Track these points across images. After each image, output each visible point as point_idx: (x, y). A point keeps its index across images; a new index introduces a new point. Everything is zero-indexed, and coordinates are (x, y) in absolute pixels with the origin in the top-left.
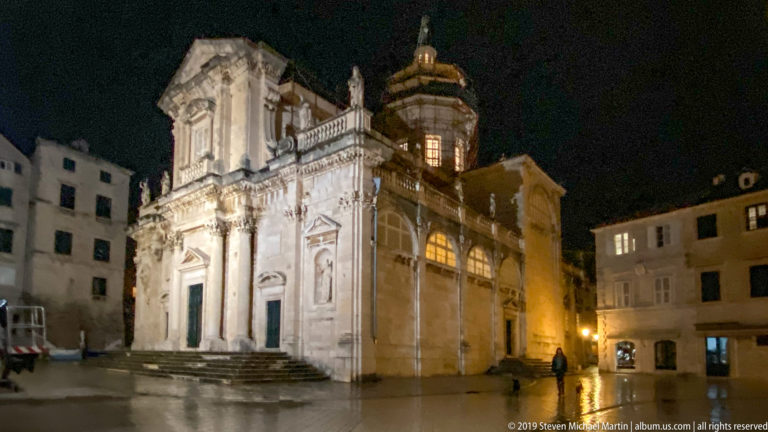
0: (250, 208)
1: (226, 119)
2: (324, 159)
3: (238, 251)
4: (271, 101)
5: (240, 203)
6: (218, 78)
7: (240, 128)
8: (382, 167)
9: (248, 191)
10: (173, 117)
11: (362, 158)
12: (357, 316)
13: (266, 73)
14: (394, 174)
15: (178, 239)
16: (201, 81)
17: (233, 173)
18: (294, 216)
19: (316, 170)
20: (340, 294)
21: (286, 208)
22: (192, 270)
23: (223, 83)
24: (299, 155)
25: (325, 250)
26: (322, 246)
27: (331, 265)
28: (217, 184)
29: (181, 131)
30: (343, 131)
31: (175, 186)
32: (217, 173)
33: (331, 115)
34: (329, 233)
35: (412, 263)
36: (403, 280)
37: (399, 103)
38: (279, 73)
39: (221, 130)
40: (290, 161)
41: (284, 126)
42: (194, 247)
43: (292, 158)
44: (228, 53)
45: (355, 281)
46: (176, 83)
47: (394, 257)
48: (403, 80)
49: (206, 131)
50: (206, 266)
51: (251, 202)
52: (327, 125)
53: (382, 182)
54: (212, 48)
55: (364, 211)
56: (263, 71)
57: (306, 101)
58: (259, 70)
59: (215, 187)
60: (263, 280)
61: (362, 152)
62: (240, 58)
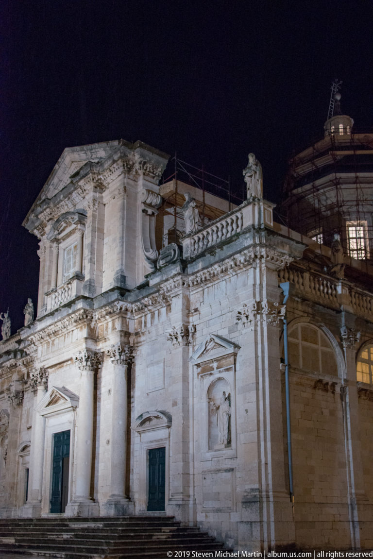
0: (126, 334)
1: (99, 231)
2: (216, 266)
3: (112, 387)
4: (150, 205)
5: (114, 328)
6: (90, 187)
7: (114, 240)
8: (291, 268)
9: (123, 314)
10: (39, 236)
11: (263, 260)
12: (266, 464)
13: (144, 174)
14: (307, 275)
15: (41, 377)
16: (71, 193)
17: (106, 292)
18: (180, 339)
19: (206, 280)
20: (242, 437)
21: (170, 331)
22: (58, 413)
23: (95, 192)
24: (185, 264)
25: (219, 379)
26: (217, 375)
27: (228, 398)
28: (87, 308)
29: (47, 251)
30: (239, 230)
31: (40, 314)
32: (87, 295)
33: (223, 213)
34: (224, 357)
35: (338, 389)
36: (326, 412)
37: (308, 187)
38: (159, 171)
39: (92, 245)
40: (174, 272)
41: (166, 231)
42: (61, 386)
43: (176, 269)
44: (101, 158)
45: (262, 418)
46: (43, 198)
47: (313, 384)
48: (311, 159)
49: (75, 247)
50: (74, 408)
51: (127, 326)
52: (219, 225)
53: (292, 286)
54: (83, 156)
55: (269, 325)
56: (141, 172)
57: (192, 199)
58: (136, 172)
59: (85, 311)
60: (142, 423)
61: (264, 253)
62: (114, 162)
